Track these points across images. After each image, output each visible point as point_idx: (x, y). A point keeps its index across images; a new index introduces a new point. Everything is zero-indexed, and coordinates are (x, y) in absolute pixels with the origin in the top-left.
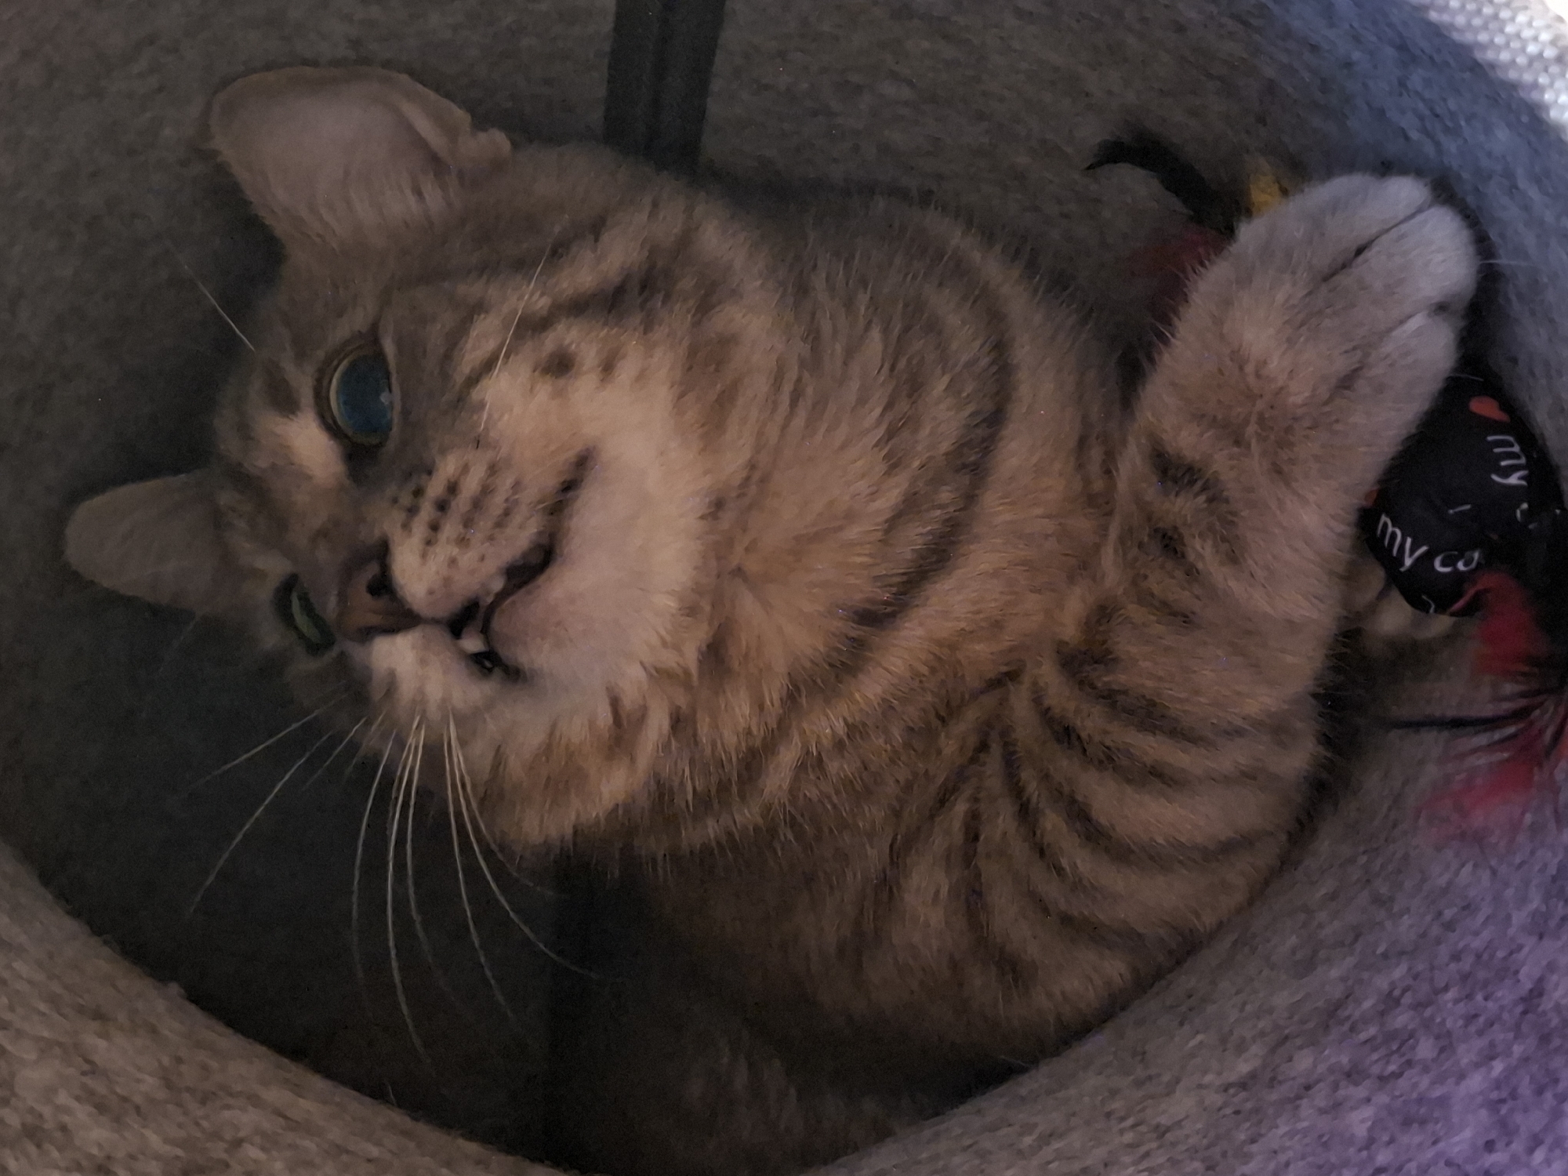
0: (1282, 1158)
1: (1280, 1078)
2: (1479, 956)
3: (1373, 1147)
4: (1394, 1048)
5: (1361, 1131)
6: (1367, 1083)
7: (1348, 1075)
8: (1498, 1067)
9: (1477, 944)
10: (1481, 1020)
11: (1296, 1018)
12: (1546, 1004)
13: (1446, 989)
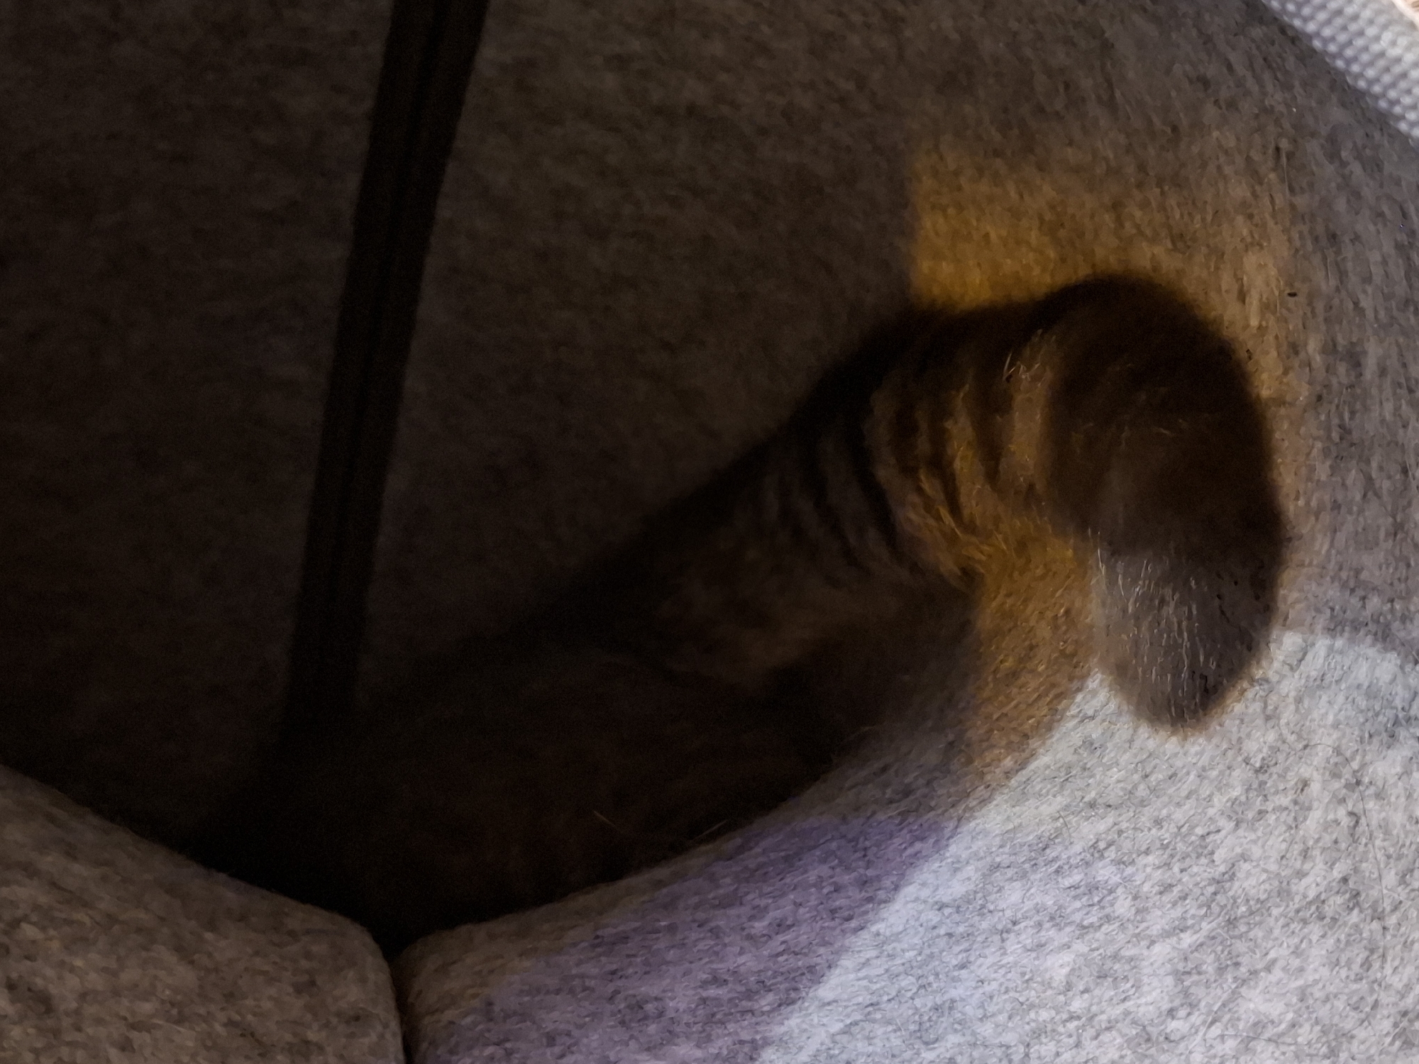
0: (987, 988)
1: (992, 908)
2: (1179, 828)
3: (1070, 994)
4: (1096, 899)
5: (1060, 975)
6: (1068, 929)
7: (1052, 918)
8: (1188, 939)
9: (1179, 815)
10: (1176, 890)
11: (1007, 849)
12: (1236, 888)
13: (1147, 852)
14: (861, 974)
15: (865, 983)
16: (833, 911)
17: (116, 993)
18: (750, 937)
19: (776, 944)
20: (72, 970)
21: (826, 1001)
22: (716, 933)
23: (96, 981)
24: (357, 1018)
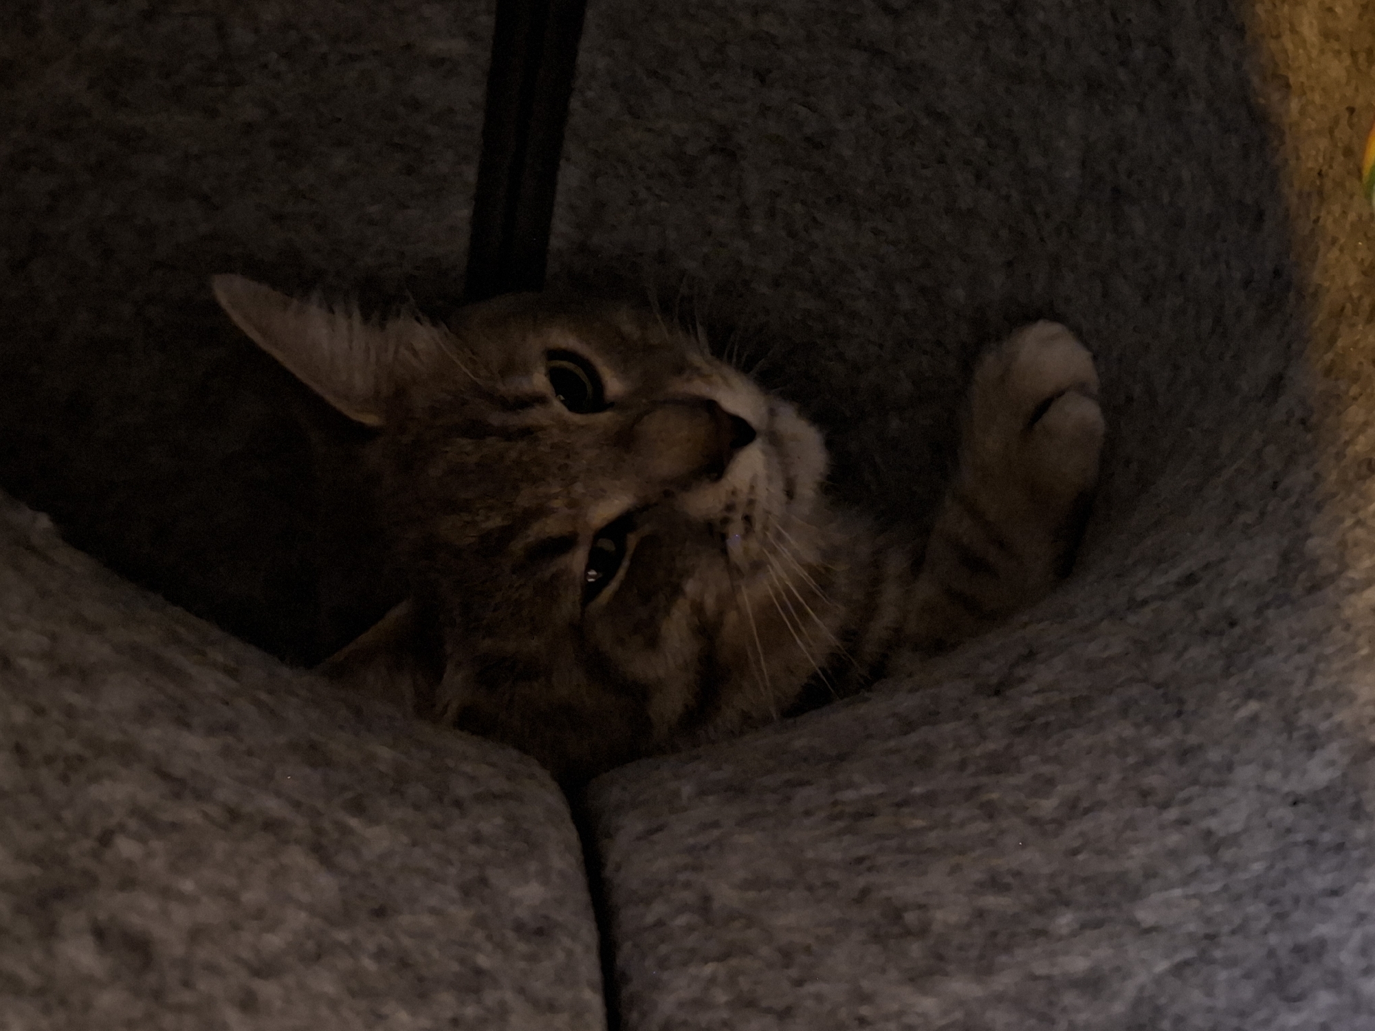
14: (1191, 890)
15: (1195, 903)
16: (1145, 795)
17: (236, 927)
18: (1034, 821)
19: (1071, 835)
20: (182, 898)
21: (1145, 925)
22: (990, 811)
23: (211, 911)
24: (540, 932)
